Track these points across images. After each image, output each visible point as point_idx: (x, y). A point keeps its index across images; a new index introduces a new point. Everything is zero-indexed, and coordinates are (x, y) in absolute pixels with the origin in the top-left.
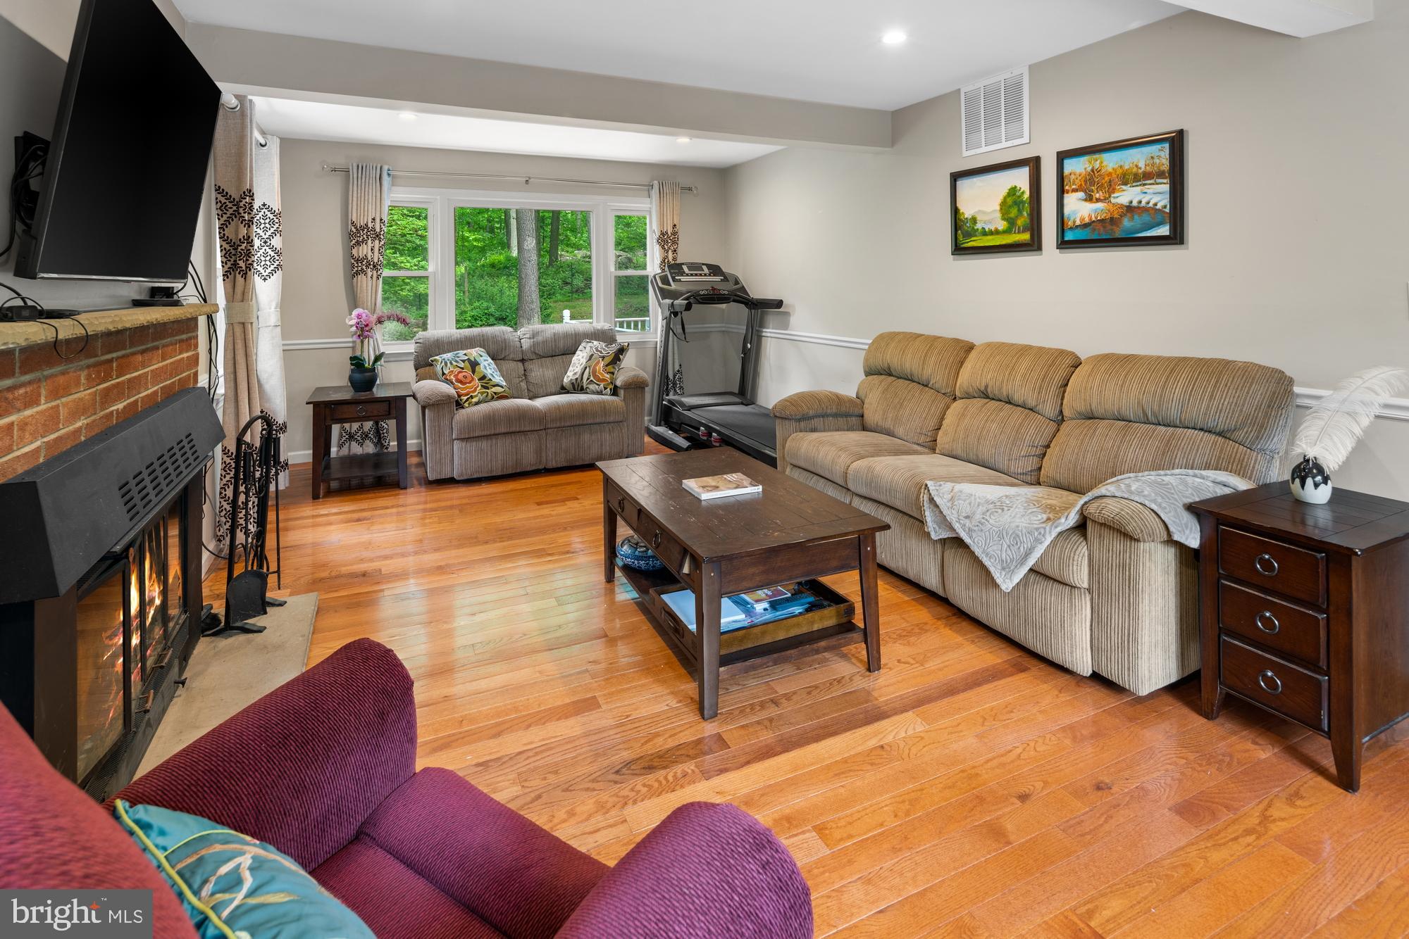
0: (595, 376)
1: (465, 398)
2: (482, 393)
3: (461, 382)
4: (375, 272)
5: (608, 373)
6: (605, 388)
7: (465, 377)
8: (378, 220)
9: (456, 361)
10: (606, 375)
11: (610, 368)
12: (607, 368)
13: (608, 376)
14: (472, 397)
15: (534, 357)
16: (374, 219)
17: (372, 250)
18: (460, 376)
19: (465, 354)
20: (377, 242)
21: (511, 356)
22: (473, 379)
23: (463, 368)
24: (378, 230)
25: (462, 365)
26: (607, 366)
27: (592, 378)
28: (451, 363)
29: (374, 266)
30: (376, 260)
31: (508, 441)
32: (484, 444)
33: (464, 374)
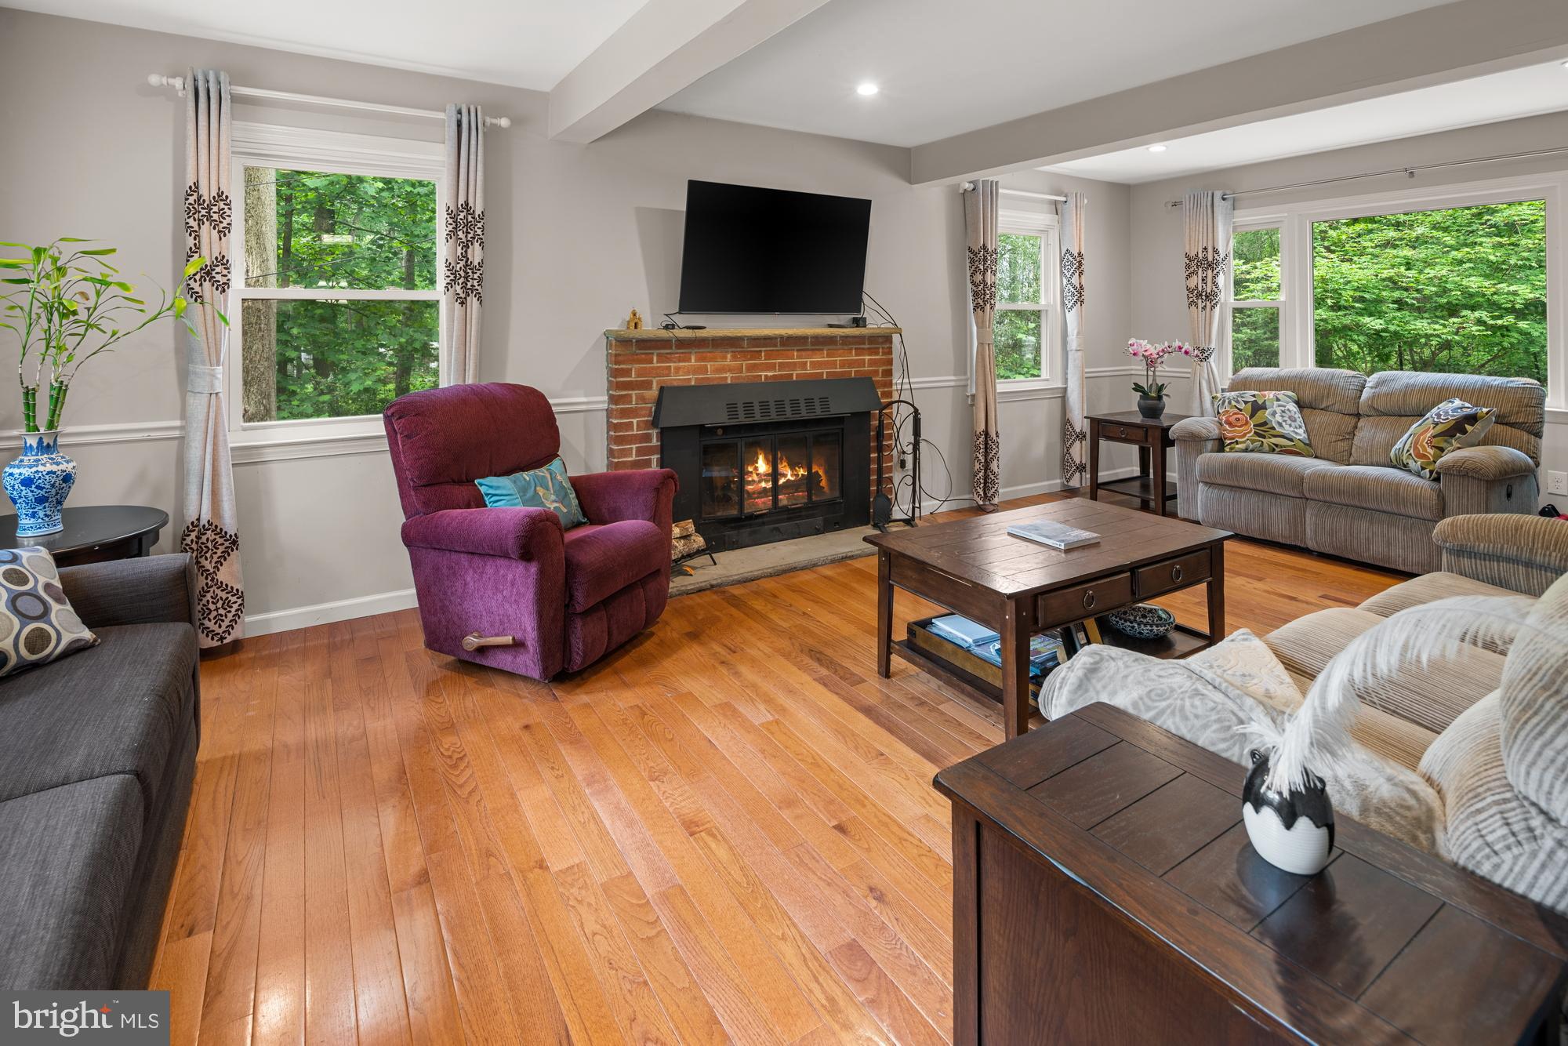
0: (1416, 448)
1: (1228, 442)
2: (1253, 442)
3: (1230, 424)
4: (1208, 303)
5: (1432, 447)
6: (1423, 469)
7: (1238, 420)
8: (1210, 250)
9: (1238, 402)
10: (1429, 450)
11: (1437, 441)
12: (1434, 440)
13: (1431, 451)
14: (1237, 443)
15: (1373, 413)
16: (1205, 249)
17: (1203, 280)
18: (1232, 419)
19: (1254, 396)
20: (1210, 271)
21: (1337, 407)
22: (1247, 423)
23: (1241, 410)
24: (1210, 259)
25: (1242, 406)
26: (1434, 437)
27: (1411, 451)
28: (1230, 403)
29: (1207, 297)
30: (1209, 291)
31: (1254, 499)
32: (1226, 494)
33: (1239, 416)
